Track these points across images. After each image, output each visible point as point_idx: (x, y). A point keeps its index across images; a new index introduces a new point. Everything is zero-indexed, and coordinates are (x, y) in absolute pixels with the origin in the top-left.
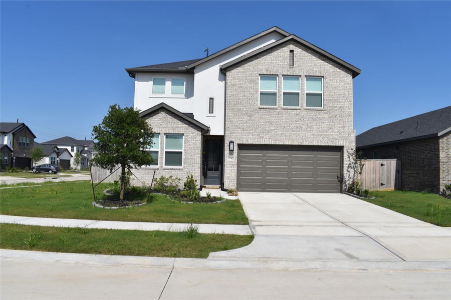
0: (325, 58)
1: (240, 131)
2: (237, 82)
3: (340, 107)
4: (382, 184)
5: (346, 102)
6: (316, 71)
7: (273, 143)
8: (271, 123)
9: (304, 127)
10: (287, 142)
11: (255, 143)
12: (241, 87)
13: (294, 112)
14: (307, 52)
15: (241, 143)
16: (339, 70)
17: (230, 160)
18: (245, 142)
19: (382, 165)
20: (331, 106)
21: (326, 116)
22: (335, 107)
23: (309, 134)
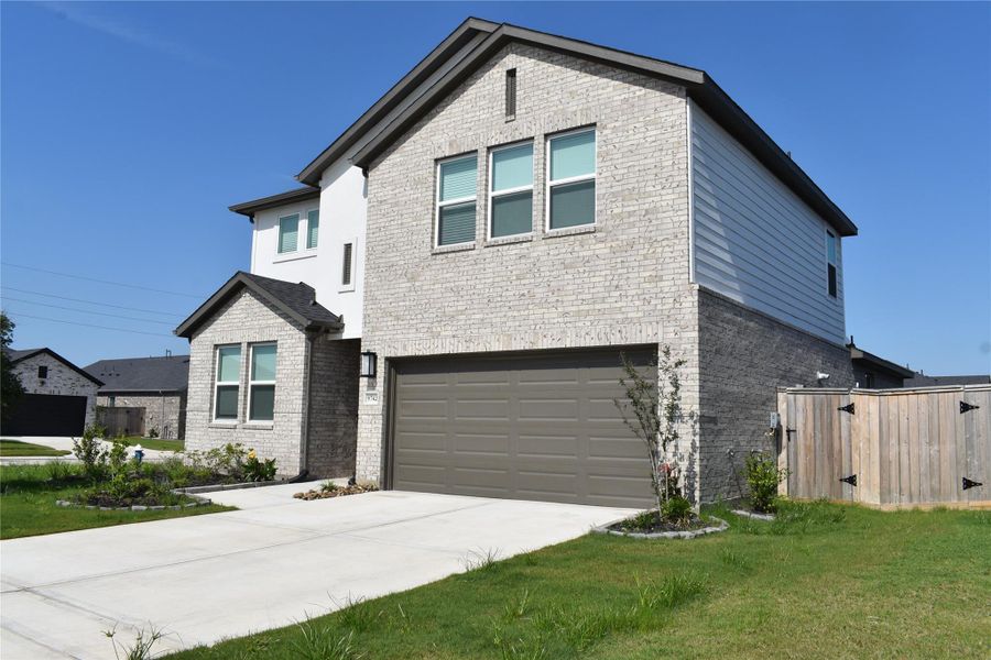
0: (599, 66)
1: (390, 322)
2: (388, 191)
3: (647, 212)
4: (968, 484)
5: (663, 192)
6: (575, 113)
7: (462, 349)
8: (456, 291)
9: (540, 292)
10: (497, 346)
11: (421, 354)
12: (396, 204)
13: (514, 250)
14: (552, 62)
15: (393, 355)
16: (644, 91)
17: (371, 402)
18: (401, 353)
19: (965, 407)
20: (619, 215)
21: (601, 249)
22: (630, 214)
23: (552, 315)
